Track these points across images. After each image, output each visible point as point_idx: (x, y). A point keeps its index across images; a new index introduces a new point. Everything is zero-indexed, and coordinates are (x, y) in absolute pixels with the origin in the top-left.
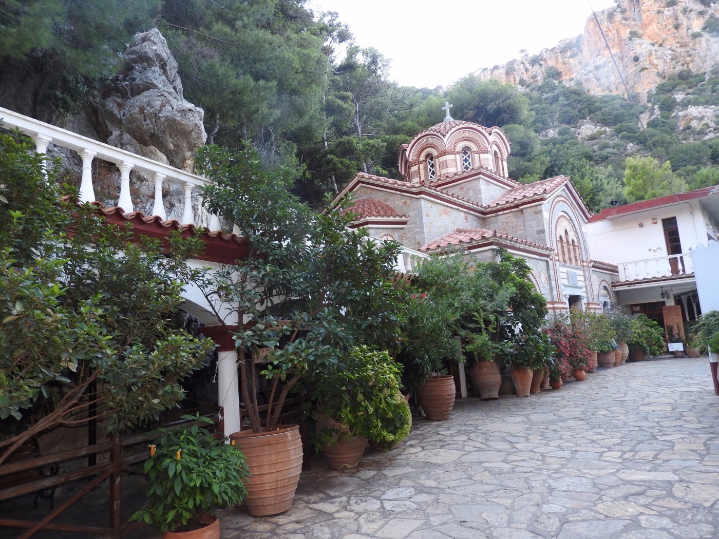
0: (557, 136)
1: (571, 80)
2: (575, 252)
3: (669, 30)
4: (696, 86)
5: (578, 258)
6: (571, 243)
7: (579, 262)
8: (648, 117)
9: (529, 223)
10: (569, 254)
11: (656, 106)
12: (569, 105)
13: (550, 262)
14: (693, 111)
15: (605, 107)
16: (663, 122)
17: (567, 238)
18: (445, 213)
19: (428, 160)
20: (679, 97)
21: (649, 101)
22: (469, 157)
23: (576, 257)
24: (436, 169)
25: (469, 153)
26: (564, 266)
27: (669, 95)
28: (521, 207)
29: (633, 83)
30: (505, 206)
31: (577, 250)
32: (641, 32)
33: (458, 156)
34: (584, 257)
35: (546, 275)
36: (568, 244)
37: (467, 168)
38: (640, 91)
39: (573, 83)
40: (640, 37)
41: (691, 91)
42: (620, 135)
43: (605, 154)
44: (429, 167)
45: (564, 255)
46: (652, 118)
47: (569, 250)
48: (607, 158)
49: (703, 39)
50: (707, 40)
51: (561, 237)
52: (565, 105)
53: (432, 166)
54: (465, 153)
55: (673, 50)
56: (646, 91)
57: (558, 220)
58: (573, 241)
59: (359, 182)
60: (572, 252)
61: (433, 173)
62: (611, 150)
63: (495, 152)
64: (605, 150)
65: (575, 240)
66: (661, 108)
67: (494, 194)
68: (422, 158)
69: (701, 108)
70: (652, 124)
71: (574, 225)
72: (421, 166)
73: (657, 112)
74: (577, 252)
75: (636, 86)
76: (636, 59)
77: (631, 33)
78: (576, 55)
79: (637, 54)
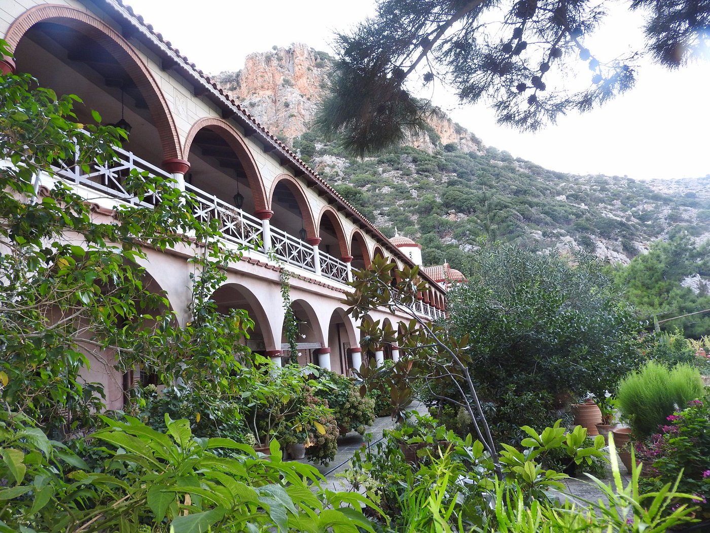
3: (316, 87)
14: (328, 159)
20: (319, 146)
27: (311, 143)
29: (282, 127)
32: (293, 82)
38: (287, 135)
40: (292, 86)
41: (328, 143)
56: (293, 137)
66: (302, 152)
69: (334, 158)
75: (285, 130)
76: (287, 105)
77: (284, 80)
78: (235, 89)
79: (288, 101)
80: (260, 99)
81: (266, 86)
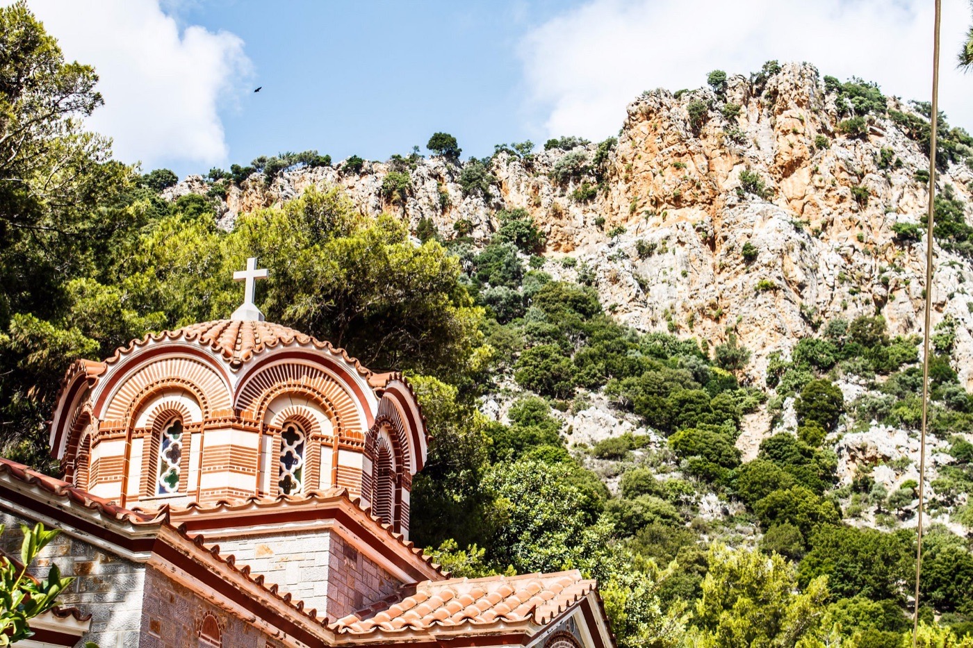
0: (505, 421)
1: (569, 264)
3: (842, 199)
4: (895, 369)
8: (766, 426)
11: (790, 402)
12: (555, 335)
14: (882, 438)
15: (652, 367)
16: (803, 452)
18: (211, 627)
19: (165, 432)
20: (850, 390)
21: (772, 382)
22: (299, 449)
24: (185, 465)
25: (303, 438)
27: (826, 377)
29: (735, 320)
32: (770, 183)
33: (267, 440)
37: (287, 485)
38: (749, 347)
39: (572, 275)
40: (768, 195)
41: (880, 380)
42: (685, 463)
43: (639, 510)
44: (162, 454)
46: (775, 431)
48: (643, 524)
49: (921, 247)
50: (931, 254)
52: (543, 335)
53: (174, 454)
54: (291, 436)
55: (845, 256)
56: (767, 351)
61: (173, 479)
62: (655, 501)
64: (640, 499)
66: (801, 413)
67: (363, 590)
68: (144, 421)
69: (901, 436)
70: (773, 449)
72: (138, 446)
73: (790, 417)
75: (741, 329)
76: (750, 257)
77: (744, 177)
78: (592, 196)
79: (754, 242)
80: (667, 232)
81: (687, 196)
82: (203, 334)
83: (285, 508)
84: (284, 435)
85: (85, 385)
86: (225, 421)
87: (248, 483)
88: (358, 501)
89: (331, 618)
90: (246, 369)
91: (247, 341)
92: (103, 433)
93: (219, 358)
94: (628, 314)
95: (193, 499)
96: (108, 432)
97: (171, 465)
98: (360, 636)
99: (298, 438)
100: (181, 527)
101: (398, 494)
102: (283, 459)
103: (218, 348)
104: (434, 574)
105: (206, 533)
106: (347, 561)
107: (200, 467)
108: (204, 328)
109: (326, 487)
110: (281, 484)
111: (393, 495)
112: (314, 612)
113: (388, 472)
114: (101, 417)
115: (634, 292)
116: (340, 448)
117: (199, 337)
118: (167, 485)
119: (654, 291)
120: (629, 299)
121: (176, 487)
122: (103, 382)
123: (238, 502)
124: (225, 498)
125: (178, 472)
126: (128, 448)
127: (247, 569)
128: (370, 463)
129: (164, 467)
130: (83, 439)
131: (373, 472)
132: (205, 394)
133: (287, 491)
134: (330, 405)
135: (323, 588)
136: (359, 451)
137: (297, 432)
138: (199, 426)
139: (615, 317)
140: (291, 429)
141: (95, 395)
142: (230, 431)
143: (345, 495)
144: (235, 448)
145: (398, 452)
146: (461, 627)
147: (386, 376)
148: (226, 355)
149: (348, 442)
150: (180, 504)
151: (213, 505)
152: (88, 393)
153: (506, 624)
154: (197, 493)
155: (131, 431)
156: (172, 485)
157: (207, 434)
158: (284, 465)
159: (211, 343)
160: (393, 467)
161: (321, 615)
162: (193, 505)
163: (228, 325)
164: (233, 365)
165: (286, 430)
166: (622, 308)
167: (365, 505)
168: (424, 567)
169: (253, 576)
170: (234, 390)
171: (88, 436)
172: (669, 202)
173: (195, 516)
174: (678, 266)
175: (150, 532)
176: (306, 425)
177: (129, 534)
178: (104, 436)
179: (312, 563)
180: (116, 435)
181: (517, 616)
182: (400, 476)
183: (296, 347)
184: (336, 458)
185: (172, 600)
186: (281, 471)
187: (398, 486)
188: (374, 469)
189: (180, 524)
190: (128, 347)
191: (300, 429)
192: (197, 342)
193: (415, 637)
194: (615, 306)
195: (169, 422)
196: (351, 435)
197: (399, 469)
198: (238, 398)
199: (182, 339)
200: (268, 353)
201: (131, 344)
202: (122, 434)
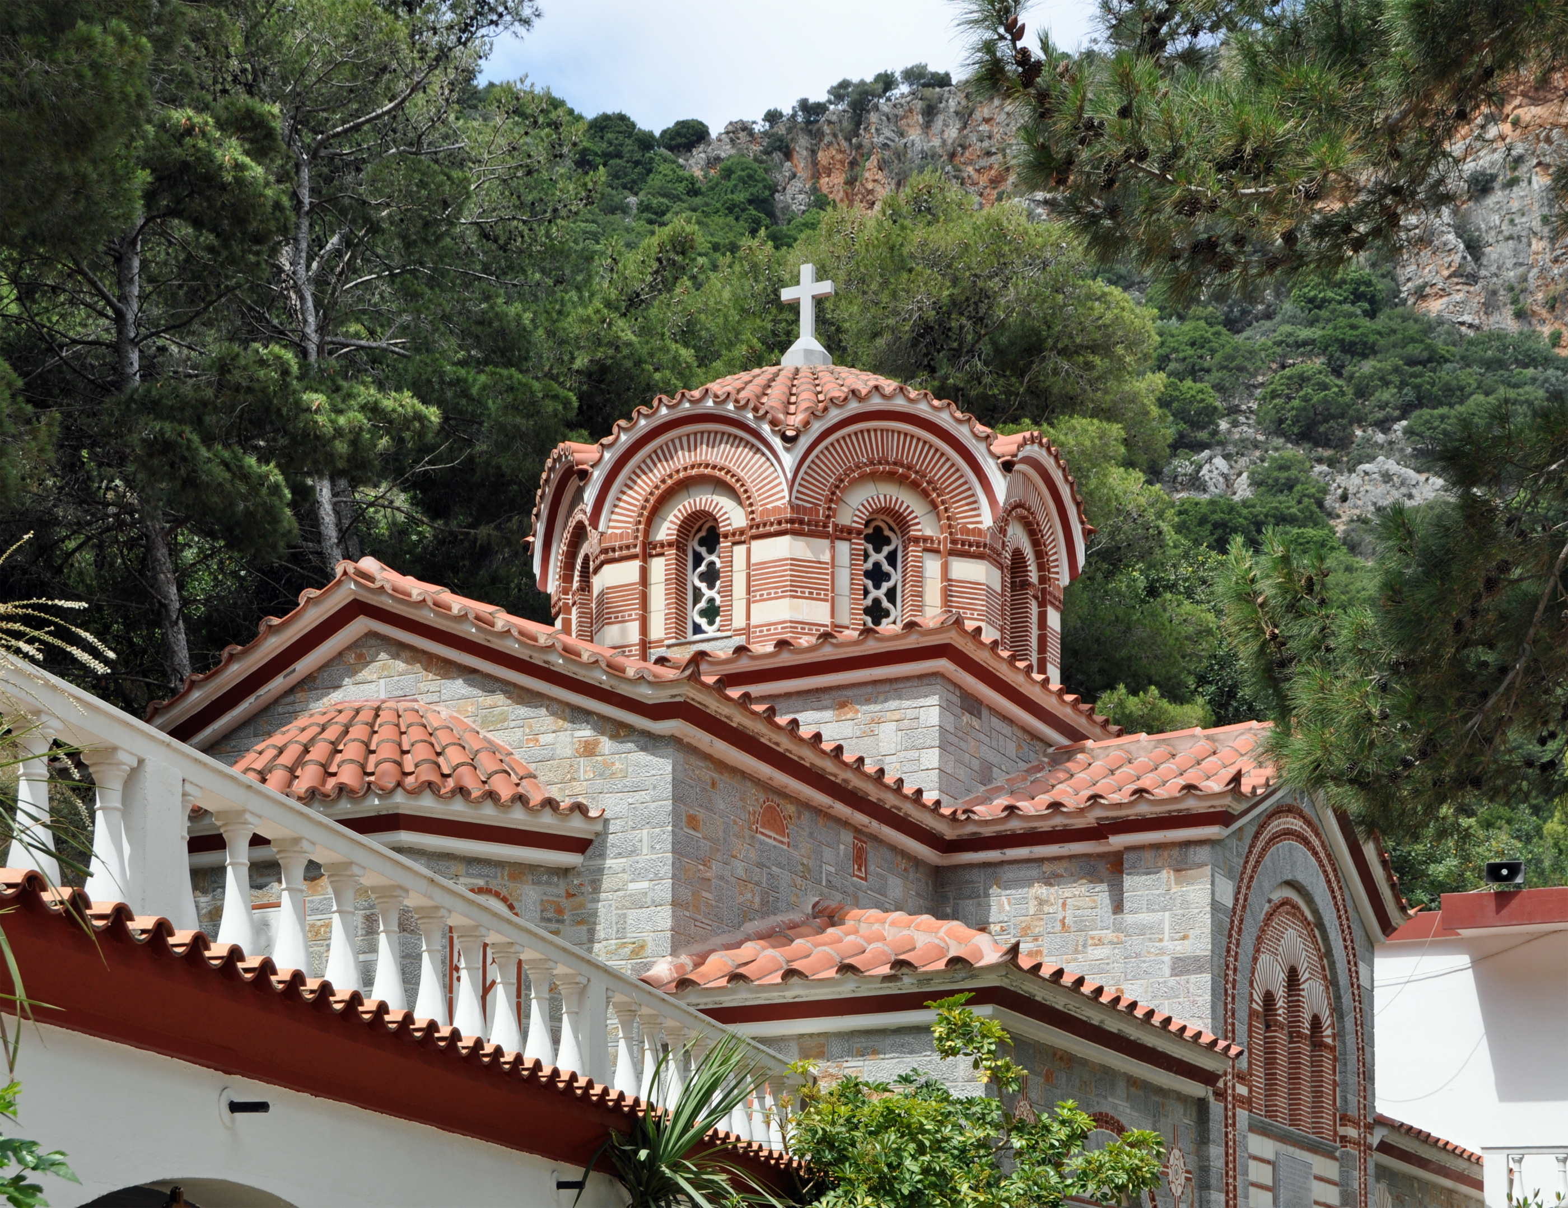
2: (1317, 1074)
5: (1327, 1102)
6: (1306, 1029)
7: (1327, 1120)
9: (1145, 918)
10: (1294, 1078)
13: (1216, 1107)
17: (1294, 1006)
18: (773, 819)
19: (694, 545)
22: (892, 559)
23: (1317, 1094)
24: (727, 591)
25: (896, 542)
26: (1264, 1131)
28: (1118, 841)
30: (1045, 826)
31: (1327, 1065)
33: (843, 548)
34: (1353, 1100)
35: (1192, 1161)
36: (1294, 1035)
37: (876, 612)
44: (693, 578)
45: (1270, 1077)
47: (1294, 1064)
51: (1269, 999)
53: (710, 577)
54: (878, 539)
57: (1269, 916)
58: (1316, 1022)
59: (356, 608)
60: (1306, 1072)
61: (711, 613)
63: (1018, 556)
65: (1326, 1021)
67: (992, 758)
68: (666, 530)
71: (1329, 953)
72: (659, 568)
74: (1327, 1076)
82: (739, 391)
83: (871, 647)
84: (868, 539)
85: (574, 483)
86: (779, 523)
87: (819, 613)
88: (979, 630)
89: (945, 800)
90: (804, 442)
91: (805, 398)
92: (605, 551)
93: (766, 429)
94: (1445, 300)
95: (740, 640)
96: (614, 550)
97: (708, 593)
98: (986, 823)
99: (888, 541)
100: (719, 681)
101: (1043, 618)
102: (867, 574)
103: (761, 412)
104: (1098, 730)
105: (756, 690)
106: (966, 718)
107: (748, 592)
108: (738, 384)
109: (932, 614)
110: (867, 611)
111: (1034, 618)
112: (919, 792)
113: (1025, 584)
114: (601, 527)
115: (1457, 258)
116: (952, 553)
117: (733, 397)
118: (703, 622)
119: (1492, 253)
120: (1446, 273)
121: (716, 626)
122: (598, 476)
123: (805, 641)
124: (787, 636)
125: (718, 602)
126: (644, 573)
127: (818, 737)
128: (997, 574)
129: (698, 595)
130: (579, 561)
131: (1003, 586)
132: (749, 484)
133: (877, 622)
134: (934, 489)
135: (932, 758)
136: (980, 556)
137: (887, 532)
138: (742, 533)
139: (1423, 306)
140: (878, 530)
141: (590, 495)
142: (787, 538)
143: (958, 622)
144: (795, 563)
145: (1040, 555)
146: (1131, 804)
147: (1018, 437)
148: (774, 423)
149: (963, 544)
150: (722, 650)
151: (770, 648)
152: (579, 493)
153: (1199, 797)
154: (747, 631)
155: (645, 545)
156: (711, 623)
157: (755, 544)
158: (869, 584)
159: (751, 405)
160: (1034, 577)
161: (930, 797)
162: (740, 650)
163: (777, 374)
164: (785, 438)
165: (870, 531)
166: (1435, 290)
167: (989, 635)
168: (1083, 721)
169: (827, 746)
170: (790, 476)
171: (587, 558)
172: (1524, 94)
173: (744, 665)
174: (1536, 206)
175: (674, 692)
176: (900, 521)
177: (646, 696)
178: (610, 556)
179: (915, 724)
180: (625, 552)
181: (1215, 786)
182: (1044, 590)
183: (876, 403)
184: (945, 568)
185: (713, 785)
186: (866, 592)
187: (1042, 604)
188: (1003, 581)
189: (716, 678)
190: (630, 419)
191: (891, 529)
192: (731, 406)
193: (1066, 821)
194: (1425, 285)
195: (699, 530)
196: (968, 532)
197: (1042, 580)
198: (796, 487)
199: (710, 403)
200: (835, 415)
201: (634, 415)
202: (633, 551)
